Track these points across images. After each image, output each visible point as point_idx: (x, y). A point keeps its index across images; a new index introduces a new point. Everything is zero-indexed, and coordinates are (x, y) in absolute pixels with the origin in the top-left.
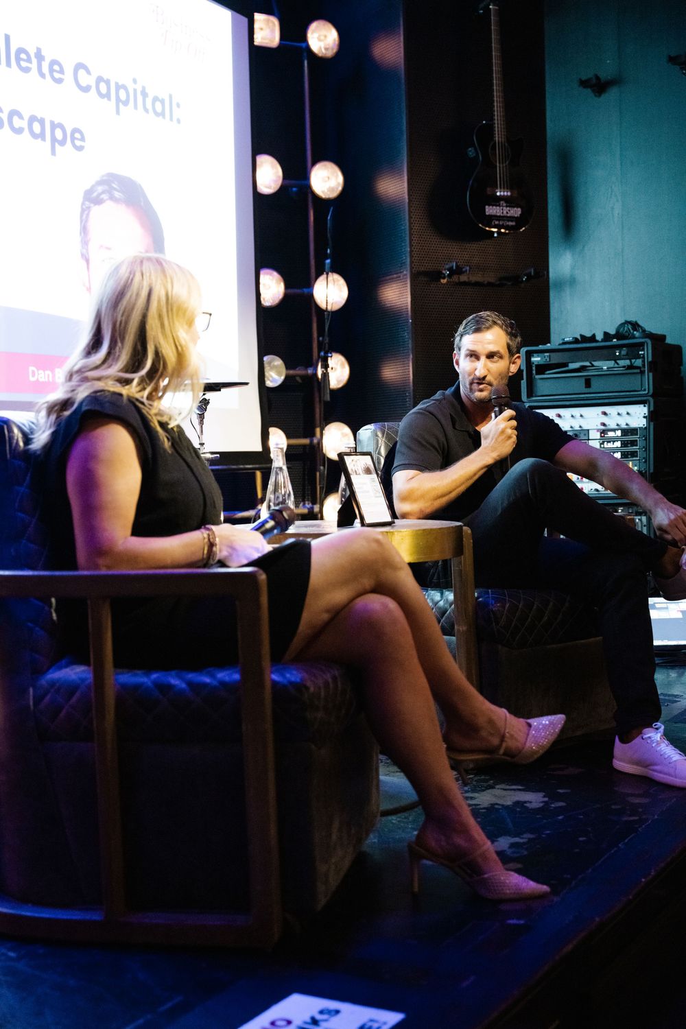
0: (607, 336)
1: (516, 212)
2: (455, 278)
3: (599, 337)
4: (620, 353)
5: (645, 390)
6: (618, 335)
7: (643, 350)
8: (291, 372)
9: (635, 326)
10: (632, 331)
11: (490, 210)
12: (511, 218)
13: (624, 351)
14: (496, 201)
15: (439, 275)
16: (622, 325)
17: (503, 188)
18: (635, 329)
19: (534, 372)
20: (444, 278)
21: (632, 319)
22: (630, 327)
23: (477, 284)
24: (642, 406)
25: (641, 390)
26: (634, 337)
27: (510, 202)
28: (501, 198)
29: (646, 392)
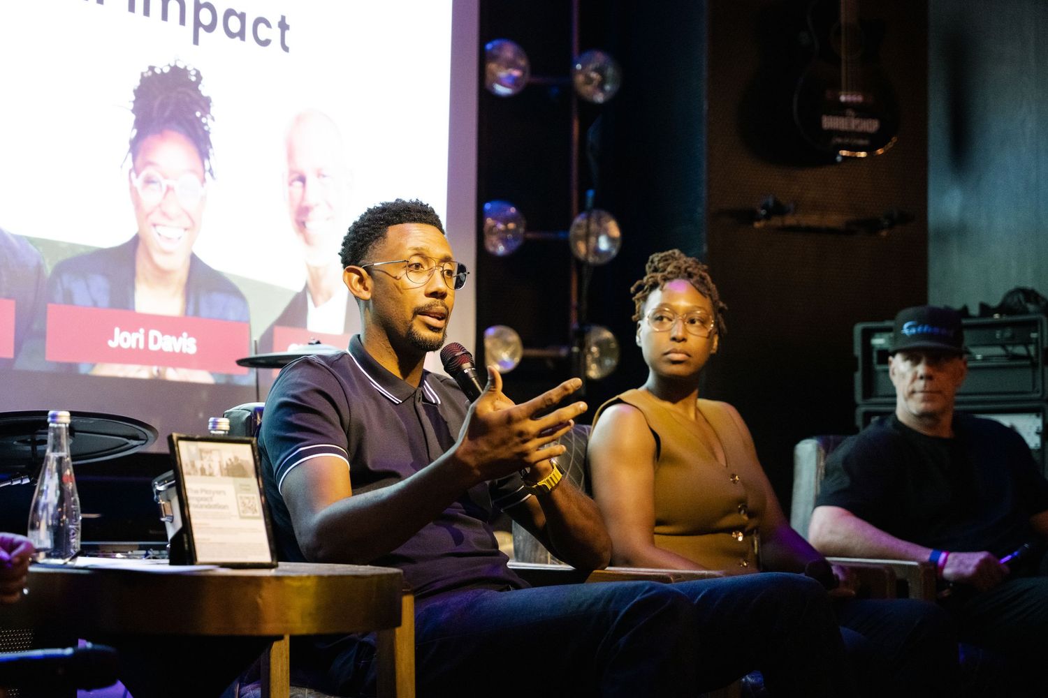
0: (985, 310)
1: (871, 126)
2: (776, 221)
3: (974, 310)
4: (1002, 335)
5: (1038, 392)
6: (1002, 309)
7: (1036, 331)
8: (534, 352)
9: (1030, 295)
10: (1023, 303)
11: (829, 123)
12: (863, 135)
13: (1008, 333)
14: (840, 110)
15: (752, 216)
16: (1011, 294)
17: (851, 89)
18: (1028, 300)
19: (875, 361)
20: (759, 220)
21: (1029, 285)
22: (1021, 296)
23: (809, 230)
24: (1033, 416)
25: (1033, 392)
26: (1026, 312)
27: (862, 111)
28: (847, 105)
29: (1039, 395)
